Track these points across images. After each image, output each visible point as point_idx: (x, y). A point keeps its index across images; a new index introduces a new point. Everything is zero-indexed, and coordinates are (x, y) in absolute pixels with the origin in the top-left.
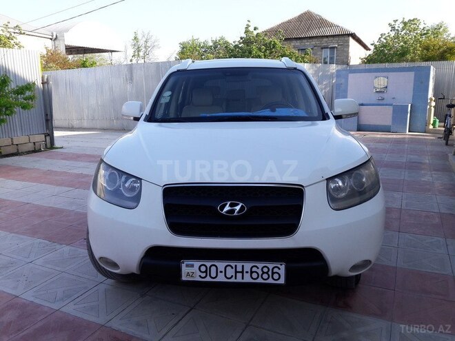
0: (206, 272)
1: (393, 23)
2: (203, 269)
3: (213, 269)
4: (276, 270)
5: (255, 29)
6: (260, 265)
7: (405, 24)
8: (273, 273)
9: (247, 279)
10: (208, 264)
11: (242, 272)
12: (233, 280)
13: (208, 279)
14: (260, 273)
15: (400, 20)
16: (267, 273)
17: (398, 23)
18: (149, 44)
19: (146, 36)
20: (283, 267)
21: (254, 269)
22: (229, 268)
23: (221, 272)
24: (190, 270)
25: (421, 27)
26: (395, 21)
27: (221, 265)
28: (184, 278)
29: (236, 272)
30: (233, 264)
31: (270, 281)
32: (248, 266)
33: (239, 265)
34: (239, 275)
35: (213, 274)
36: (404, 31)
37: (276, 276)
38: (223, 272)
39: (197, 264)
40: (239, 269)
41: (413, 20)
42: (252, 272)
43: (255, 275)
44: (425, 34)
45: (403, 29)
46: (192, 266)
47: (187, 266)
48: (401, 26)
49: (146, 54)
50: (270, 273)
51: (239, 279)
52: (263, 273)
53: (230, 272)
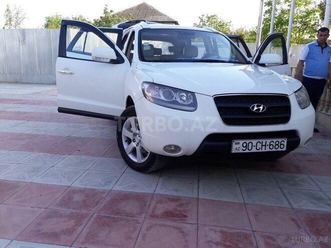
0: (246, 147)
1: (202, 17)
2: (245, 145)
3: (250, 144)
4: (282, 143)
5: (111, 12)
6: (275, 140)
7: (209, 18)
8: (281, 145)
9: (268, 149)
10: (248, 142)
11: (265, 145)
12: (260, 151)
13: (247, 151)
14: (274, 145)
15: (206, 16)
16: (278, 145)
17: (204, 17)
18: (20, 16)
19: (17, 9)
20: (286, 141)
21: (272, 143)
22: (259, 143)
23: (254, 146)
24: (237, 146)
25: (219, 20)
26: (203, 16)
27: (254, 142)
28: (234, 151)
29: (262, 146)
30: (261, 141)
31: (279, 149)
32: (268, 141)
33: (264, 141)
34: (264, 147)
35: (250, 148)
36: (208, 23)
37: (282, 146)
38: (256, 146)
39: (241, 142)
40: (264, 144)
41: (214, 16)
42: (270, 145)
43: (271, 147)
44: (221, 26)
45: (208, 21)
46: (239, 143)
47: (236, 144)
48: (206, 19)
49: (17, 24)
50: (279, 145)
51: (263, 150)
52: (276, 145)
53: (259, 146)
